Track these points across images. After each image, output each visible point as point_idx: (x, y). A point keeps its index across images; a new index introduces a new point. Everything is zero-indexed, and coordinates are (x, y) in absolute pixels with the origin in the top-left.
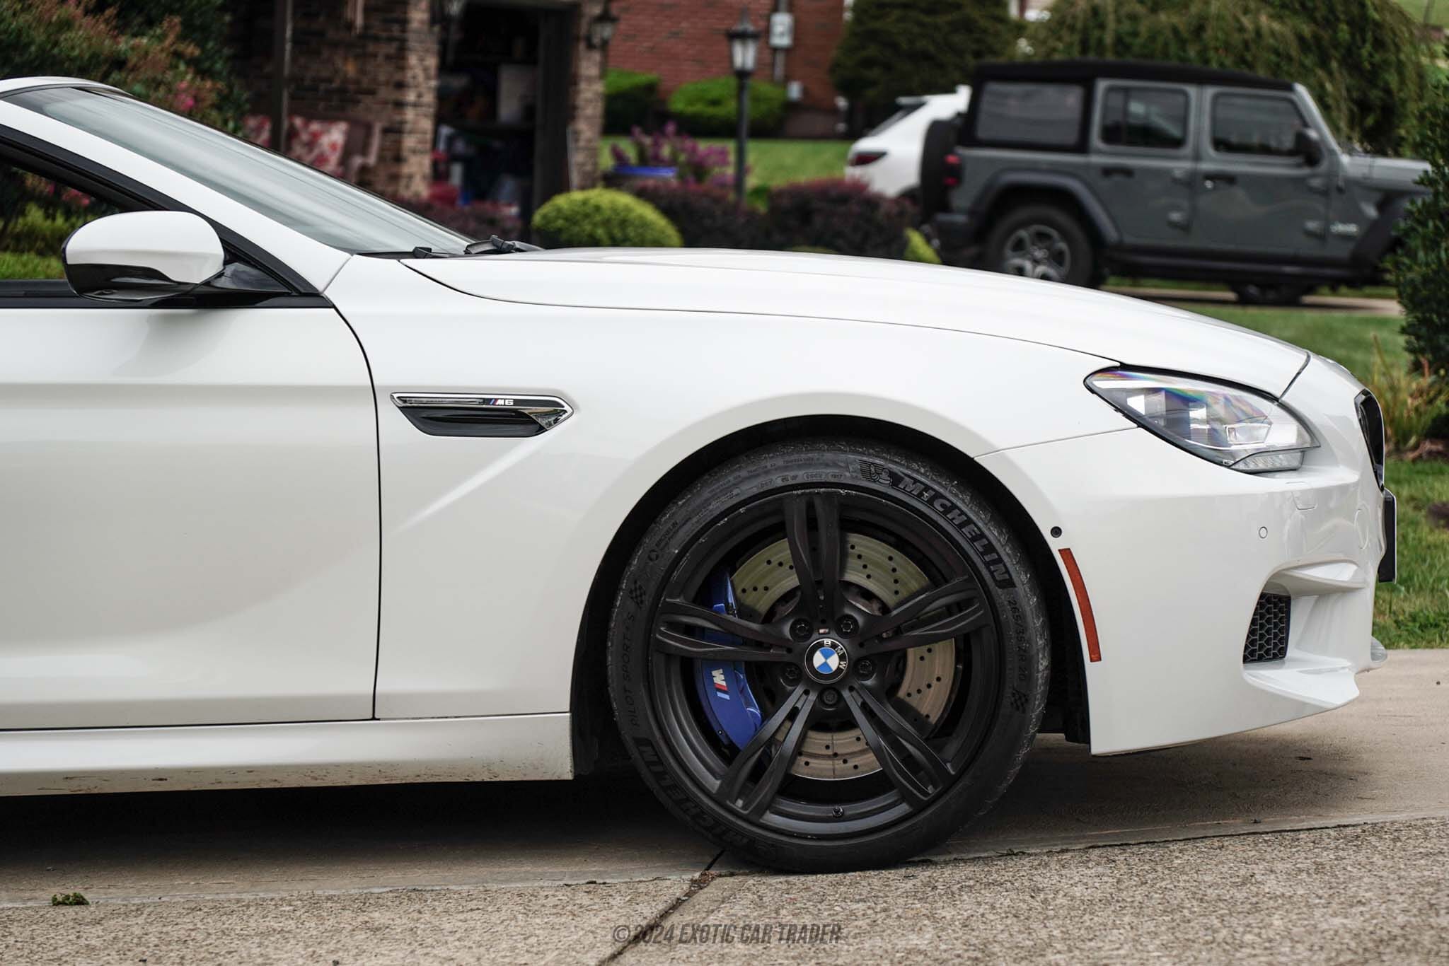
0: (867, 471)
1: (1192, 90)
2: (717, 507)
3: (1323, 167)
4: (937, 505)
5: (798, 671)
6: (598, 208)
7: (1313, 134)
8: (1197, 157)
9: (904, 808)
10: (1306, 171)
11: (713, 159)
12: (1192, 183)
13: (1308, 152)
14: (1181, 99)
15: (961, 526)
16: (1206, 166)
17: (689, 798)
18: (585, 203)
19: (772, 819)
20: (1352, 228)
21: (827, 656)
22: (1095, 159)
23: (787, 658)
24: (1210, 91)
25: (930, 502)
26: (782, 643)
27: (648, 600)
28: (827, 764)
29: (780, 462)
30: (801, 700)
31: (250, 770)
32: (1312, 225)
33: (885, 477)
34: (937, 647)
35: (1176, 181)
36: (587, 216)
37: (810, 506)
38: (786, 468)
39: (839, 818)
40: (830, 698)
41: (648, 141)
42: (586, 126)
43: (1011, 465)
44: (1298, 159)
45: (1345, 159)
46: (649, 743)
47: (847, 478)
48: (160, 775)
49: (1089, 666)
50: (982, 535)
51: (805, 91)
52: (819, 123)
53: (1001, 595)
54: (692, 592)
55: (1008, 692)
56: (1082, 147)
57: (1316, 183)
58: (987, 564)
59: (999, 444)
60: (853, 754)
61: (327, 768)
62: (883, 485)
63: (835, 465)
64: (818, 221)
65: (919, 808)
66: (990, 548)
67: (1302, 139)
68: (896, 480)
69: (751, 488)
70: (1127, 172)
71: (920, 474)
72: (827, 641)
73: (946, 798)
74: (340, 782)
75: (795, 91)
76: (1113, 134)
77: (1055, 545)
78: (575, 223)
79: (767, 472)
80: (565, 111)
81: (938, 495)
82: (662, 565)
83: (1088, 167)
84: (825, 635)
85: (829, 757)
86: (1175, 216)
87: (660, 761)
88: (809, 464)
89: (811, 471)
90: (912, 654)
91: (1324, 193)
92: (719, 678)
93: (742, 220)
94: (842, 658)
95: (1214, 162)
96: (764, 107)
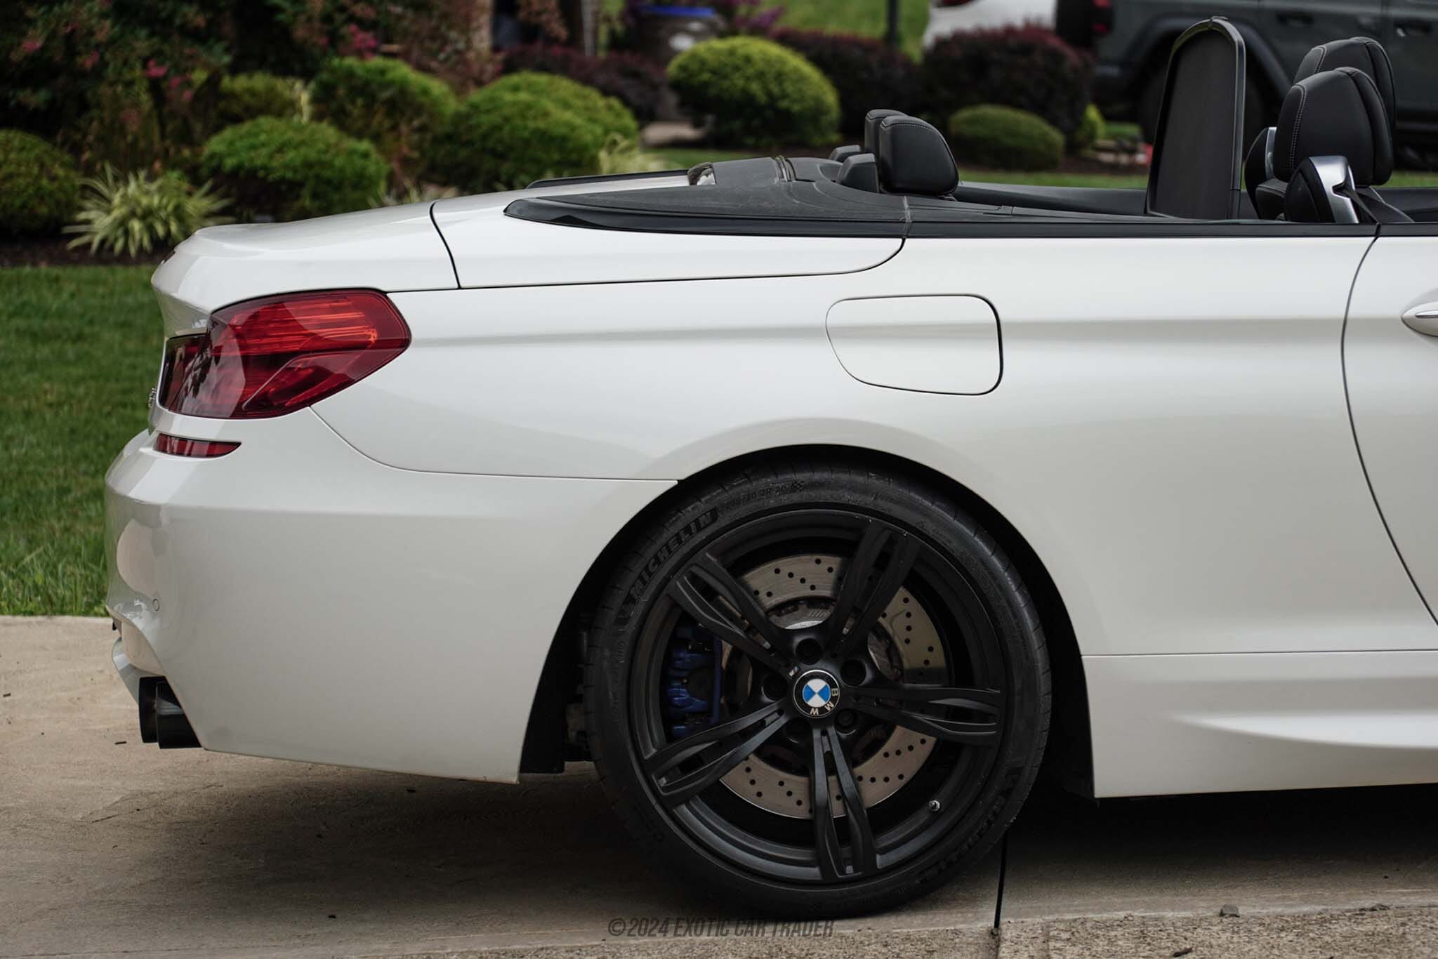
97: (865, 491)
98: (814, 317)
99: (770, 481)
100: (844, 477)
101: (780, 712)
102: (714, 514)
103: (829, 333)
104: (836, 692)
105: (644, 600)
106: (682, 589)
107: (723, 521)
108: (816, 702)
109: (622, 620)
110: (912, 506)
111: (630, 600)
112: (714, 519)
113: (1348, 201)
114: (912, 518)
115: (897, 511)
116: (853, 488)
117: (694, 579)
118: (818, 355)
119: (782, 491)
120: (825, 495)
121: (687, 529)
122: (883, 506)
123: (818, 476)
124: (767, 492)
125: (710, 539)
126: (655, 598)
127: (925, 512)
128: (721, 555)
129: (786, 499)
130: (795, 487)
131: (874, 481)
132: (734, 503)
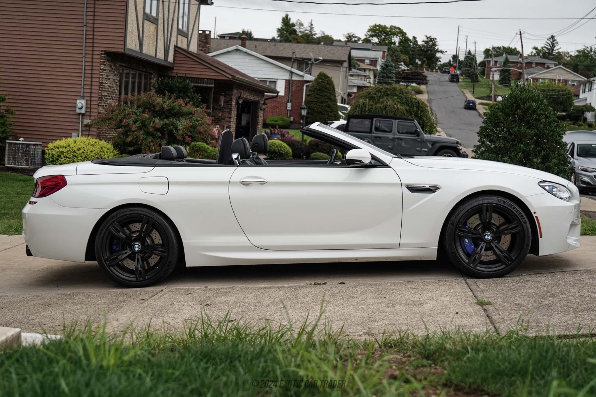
0: (498, 200)
1: (393, 121)
2: (469, 207)
3: (421, 137)
4: (512, 207)
5: (482, 239)
6: (275, 144)
7: (419, 130)
8: (394, 135)
9: (504, 266)
10: (417, 138)
11: (285, 133)
12: (393, 140)
13: (417, 134)
14: (391, 122)
15: (517, 211)
16: (396, 136)
17: (462, 264)
18: (272, 143)
19: (478, 268)
20: (426, 150)
21: (488, 236)
22: (373, 135)
23: (480, 237)
24: (397, 121)
25: (511, 207)
26: (480, 234)
27: (455, 225)
28: (485, 257)
29: (481, 199)
30: (483, 245)
31: (374, 258)
32: (418, 149)
33: (502, 202)
34: (508, 235)
35: (390, 139)
36: (273, 145)
37: (487, 207)
38: (483, 200)
39: (490, 268)
40: (488, 245)
41: (272, 129)
42: (260, 126)
43: (526, 199)
44: (415, 135)
45: (425, 135)
46: (455, 253)
47: (495, 202)
48: (356, 259)
49: (540, 239)
50: (521, 213)
51: (294, 119)
52: (297, 126)
53: (524, 224)
54: (462, 224)
55: (525, 244)
56: (371, 132)
57: (419, 140)
58: (522, 219)
59: (525, 196)
60: (490, 256)
61: (389, 258)
62: (502, 203)
63: (492, 199)
64: (320, 147)
65: (507, 266)
66: (522, 216)
67: (416, 131)
68: (504, 202)
69: (476, 204)
70: (380, 137)
71: (508, 201)
72: (488, 233)
73: (512, 264)
74: (391, 260)
75: (292, 119)
76: (377, 129)
77: (534, 215)
78: (271, 147)
79: (479, 201)
80: (256, 123)
81: (512, 205)
82: (458, 218)
83: (371, 136)
84: (488, 232)
85: (485, 256)
86: (390, 147)
87: (457, 257)
88: (487, 199)
89: (488, 201)
90: (503, 236)
91: (421, 142)
92: (467, 240)
93: (304, 146)
94: (491, 237)
95: (398, 136)
96: (286, 122)
97: (143, 211)
98: (136, 180)
99: (126, 210)
100: (140, 209)
101: (130, 251)
102: (117, 215)
103: (139, 183)
104: (140, 247)
105: (104, 230)
106: (111, 228)
107: (118, 216)
108: (137, 249)
109: (101, 234)
110: (152, 214)
111: (102, 230)
112: (117, 216)
113: (237, 161)
114: (152, 216)
115: (149, 215)
116: (141, 211)
117: (114, 227)
118: (136, 188)
119: (129, 211)
120: (137, 212)
121: (112, 218)
122: (147, 214)
123: (135, 209)
124: (126, 211)
125: (116, 219)
126: (106, 230)
127: (154, 215)
128: (119, 223)
129: (129, 213)
130: (131, 210)
131: (145, 210)
132: (120, 213)
